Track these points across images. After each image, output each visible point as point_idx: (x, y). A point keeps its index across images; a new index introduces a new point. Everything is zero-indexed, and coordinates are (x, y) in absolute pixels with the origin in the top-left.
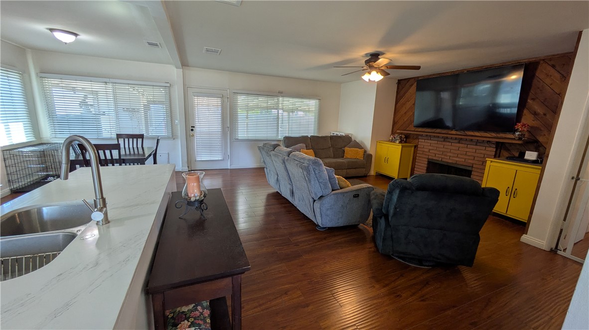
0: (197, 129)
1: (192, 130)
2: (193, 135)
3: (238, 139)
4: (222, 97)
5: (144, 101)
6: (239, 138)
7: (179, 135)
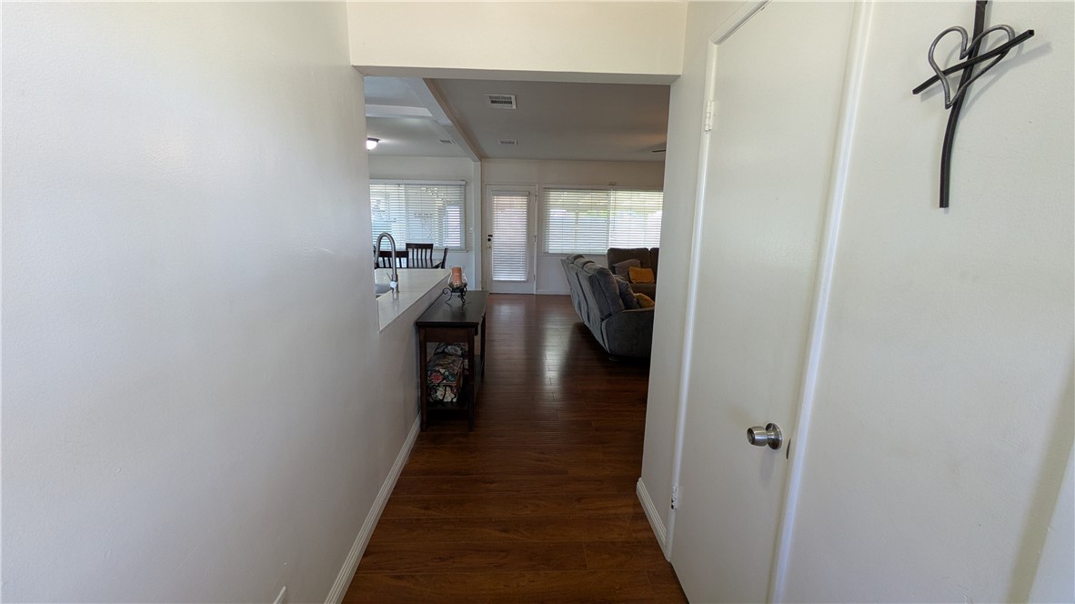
0: (495, 239)
1: (489, 240)
2: (490, 247)
3: (548, 253)
4: (529, 195)
5: (439, 203)
6: (550, 252)
7: (474, 246)
